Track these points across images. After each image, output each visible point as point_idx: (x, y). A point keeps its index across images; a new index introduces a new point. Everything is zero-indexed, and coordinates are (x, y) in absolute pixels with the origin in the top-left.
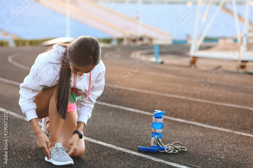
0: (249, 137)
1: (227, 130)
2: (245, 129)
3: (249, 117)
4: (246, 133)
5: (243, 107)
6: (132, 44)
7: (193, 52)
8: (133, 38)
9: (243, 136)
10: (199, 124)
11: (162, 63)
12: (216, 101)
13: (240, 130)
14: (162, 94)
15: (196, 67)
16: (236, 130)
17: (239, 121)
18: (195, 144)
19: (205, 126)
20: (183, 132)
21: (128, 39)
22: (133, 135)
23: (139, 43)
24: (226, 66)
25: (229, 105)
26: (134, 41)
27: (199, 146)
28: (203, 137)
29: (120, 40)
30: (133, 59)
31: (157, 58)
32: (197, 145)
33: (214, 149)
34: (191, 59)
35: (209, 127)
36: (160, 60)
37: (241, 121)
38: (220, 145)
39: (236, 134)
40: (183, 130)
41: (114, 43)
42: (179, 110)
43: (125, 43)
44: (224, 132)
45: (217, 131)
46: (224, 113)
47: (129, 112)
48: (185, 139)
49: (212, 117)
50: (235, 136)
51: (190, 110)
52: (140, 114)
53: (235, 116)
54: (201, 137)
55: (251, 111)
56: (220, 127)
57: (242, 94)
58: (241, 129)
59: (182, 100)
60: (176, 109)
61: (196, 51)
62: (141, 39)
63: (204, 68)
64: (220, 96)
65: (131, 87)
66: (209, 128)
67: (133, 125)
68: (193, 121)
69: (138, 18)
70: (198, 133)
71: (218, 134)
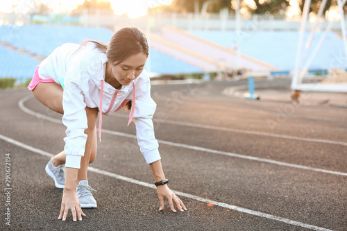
0: (330, 174)
1: (305, 168)
2: (329, 166)
3: (339, 152)
4: (328, 169)
5: (336, 143)
6: (228, 79)
7: (295, 85)
8: (230, 72)
9: (323, 173)
10: (274, 162)
11: (258, 99)
12: (306, 137)
13: (322, 167)
14: (242, 131)
15: (298, 102)
16: (316, 167)
17: (324, 158)
18: (259, 184)
19: (280, 163)
20: (250, 170)
21: (223, 73)
22: (185, 174)
23: (237, 78)
24: (334, 100)
25: (320, 141)
26: (230, 75)
27: (263, 184)
28: (273, 175)
29: (214, 75)
30: (225, 96)
31: (252, 93)
32: (261, 184)
33: (280, 187)
34: (293, 93)
35: (284, 164)
36: (255, 95)
37: (327, 156)
38: (290, 183)
39: (315, 172)
40: (250, 168)
41: (206, 78)
42: (254, 148)
43: (219, 78)
44: (301, 170)
45: (292, 168)
46: (310, 149)
47: (192, 150)
48: (249, 178)
49: (292, 154)
50: (313, 173)
51: (269, 146)
52: (205, 152)
53: (322, 152)
54: (269, 175)
55: (343, 146)
56: (298, 164)
57: (342, 130)
58: (324, 165)
59: (264, 137)
60: (251, 146)
61: (298, 83)
62: (239, 73)
63: (308, 104)
64: (313, 131)
65: (207, 125)
66: (284, 166)
67: (191, 165)
68: (267, 158)
69: (235, 49)
70: (267, 171)
71: (293, 172)
